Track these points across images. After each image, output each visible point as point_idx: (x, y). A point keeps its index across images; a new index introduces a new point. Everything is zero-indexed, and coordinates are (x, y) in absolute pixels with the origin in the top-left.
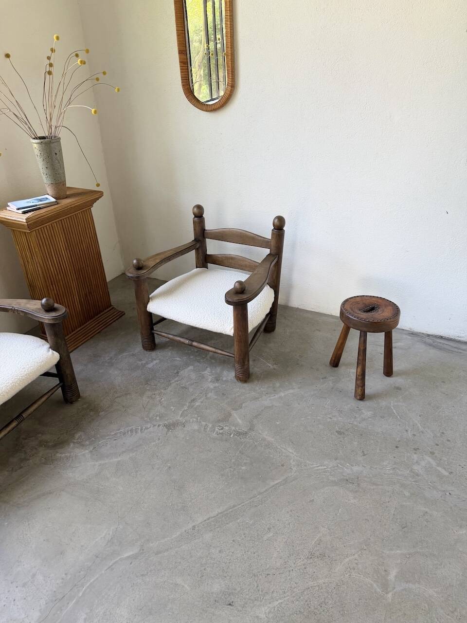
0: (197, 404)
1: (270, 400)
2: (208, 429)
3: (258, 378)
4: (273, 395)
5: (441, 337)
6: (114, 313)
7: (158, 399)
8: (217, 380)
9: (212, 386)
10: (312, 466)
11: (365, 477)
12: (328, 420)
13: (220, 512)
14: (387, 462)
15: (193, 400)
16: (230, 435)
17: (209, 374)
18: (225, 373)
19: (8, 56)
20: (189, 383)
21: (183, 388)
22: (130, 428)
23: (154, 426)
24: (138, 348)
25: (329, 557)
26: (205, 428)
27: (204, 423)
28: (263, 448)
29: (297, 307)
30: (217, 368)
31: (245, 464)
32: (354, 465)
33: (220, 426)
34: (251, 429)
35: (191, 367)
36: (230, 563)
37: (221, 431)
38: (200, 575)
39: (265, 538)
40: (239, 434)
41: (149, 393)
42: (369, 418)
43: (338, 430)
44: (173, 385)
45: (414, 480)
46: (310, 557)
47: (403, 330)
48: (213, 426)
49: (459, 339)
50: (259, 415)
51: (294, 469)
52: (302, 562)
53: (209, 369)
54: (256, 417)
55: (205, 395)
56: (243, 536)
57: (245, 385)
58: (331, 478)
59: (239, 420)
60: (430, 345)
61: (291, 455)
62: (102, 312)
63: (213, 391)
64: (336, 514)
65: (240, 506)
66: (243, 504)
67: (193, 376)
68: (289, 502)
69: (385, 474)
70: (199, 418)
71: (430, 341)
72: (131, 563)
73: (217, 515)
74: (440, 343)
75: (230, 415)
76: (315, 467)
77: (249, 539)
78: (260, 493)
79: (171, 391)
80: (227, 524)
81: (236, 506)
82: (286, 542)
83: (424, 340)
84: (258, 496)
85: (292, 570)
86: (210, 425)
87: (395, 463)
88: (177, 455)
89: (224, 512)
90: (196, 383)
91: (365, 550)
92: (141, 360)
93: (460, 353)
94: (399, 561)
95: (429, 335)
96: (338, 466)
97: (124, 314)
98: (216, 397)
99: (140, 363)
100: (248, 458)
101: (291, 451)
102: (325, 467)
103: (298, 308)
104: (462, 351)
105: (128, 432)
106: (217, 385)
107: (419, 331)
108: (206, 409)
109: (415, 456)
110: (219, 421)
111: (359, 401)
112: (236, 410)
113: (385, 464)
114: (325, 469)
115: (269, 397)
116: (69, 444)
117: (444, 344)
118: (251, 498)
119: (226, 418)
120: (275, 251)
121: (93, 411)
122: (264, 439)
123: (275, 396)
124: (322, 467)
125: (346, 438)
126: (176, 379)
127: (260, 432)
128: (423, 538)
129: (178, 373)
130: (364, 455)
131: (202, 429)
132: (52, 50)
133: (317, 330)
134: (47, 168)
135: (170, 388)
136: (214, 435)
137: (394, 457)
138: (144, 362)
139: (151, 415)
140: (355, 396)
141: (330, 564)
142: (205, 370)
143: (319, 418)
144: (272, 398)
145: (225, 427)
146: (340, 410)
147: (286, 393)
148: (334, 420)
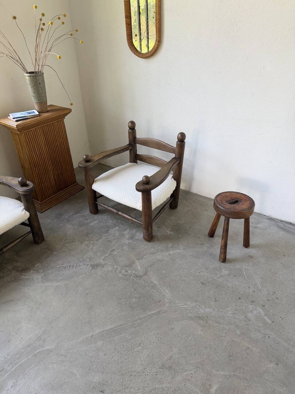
0: (115, 253)
1: (162, 255)
2: (118, 271)
3: (158, 240)
4: (165, 252)
5: (291, 223)
6: (77, 187)
7: (92, 247)
8: (132, 238)
9: (127, 242)
10: (178, 305)
11: (213, 317)
12: (198, 274)
13: (111, 328)
14: (230, 308)
15: (113, 250)
16: (131, 276)
17: (127, 233)
18: (138, 234)
19: (15, 18)
20: (113, 238)
21: (109, 241)
22: (69, 264)
23: (85, 264)
24: (87, 212)
25: (174, 369)
26: (116, 270)
27: (116, 267)
28: (149, 288)
29: (196, 193)
30: (134, 230)
31: (136, 297)
32: (207, 307)
33: (125, 270)
34: (145, 274)
35: (117, 228)
36: (109, 363)
37: (125, 273)
38: (88, 369)
39: (136, 350)
40: (137, 276)
41: (86, 242)
42: (226, 275)
43: (202, 281)
44: (103, 238)
45: (246, 323)
46: (162, 367)
47: (265, 215)
48: (122, 269)
50: (153, 265)
51: (167, 305)
52: (155, 370)
53: (128, 230)
54: (151, 266)
55: (121, 248)
56: (122, 347)
57: (149, 244)
58: (190, 315)
59: (139, 267)
60: (281, 228)
61: (167, 295)
62: (70, 186)
63: (127, 246)
64: (186, 340)
65: (125, 326)
66: (127, 325)
67: (117, 234)
68: (157, 327)
69: (227, 317)
70: (114, 263)
71: (282, 225)
72: (48, 354)
73: (109, 330)
75: (134, 263)
76: (180, 305)
77: (125, 349)
78: (140, 319)
79: (101, 243)
80: (114, 336)
81: (123, 325)
82: (149, 354)
83: (278, 224)
84: (138, 321)
85: (148, 375)
86: (120, 268)
87: (236, 310)
88: (94, 286)
89: (114, 328)
90: (117, 238)
91: (200, 368)
92: (87, 220)
94: (221, 380)
95: (282, 221)
96: (196, 306)
97: (84, 188)
98: (128, 250)
99: (86, 221)
100: (138, 294)
101: (167, 292)
102: (187, 306)
105: (67, 267)
106: (130, 241)
107: (275, 217)
108: (120, 257)
109: (251, 306)
110: (126, 266)
111: (222, 263)
112: (139, 260)
113: (228, 309)
114: (188, 307)
115: (163, 253)
116: (30, 270)
118: (133, 322)
119: (131, 265)
120: (178, 156)
121: (50, 251)
122: (152, 282)
123: (166, 253)
124: (185, 306)
125: (206, 288)
126: (106, 235)
127: (151, 277)
128: (241, 366)
129: (108, 230)
130: (216, 301)
131: (114, 270)
132: (43, 15)
133: (206, 210)
134: (34, 92)
135: (100, 241)
136: (121, 275)
137: (236, 306)
138: (89, 221)
139: (84, 257)
140: (220, 260)
141: (173, 374)
142: (126, 230)
143: (192, 271)
144: (164, 254)
145: (129, 271)
146: (207, 268)
147: (174, 252)
148: (201, 274)
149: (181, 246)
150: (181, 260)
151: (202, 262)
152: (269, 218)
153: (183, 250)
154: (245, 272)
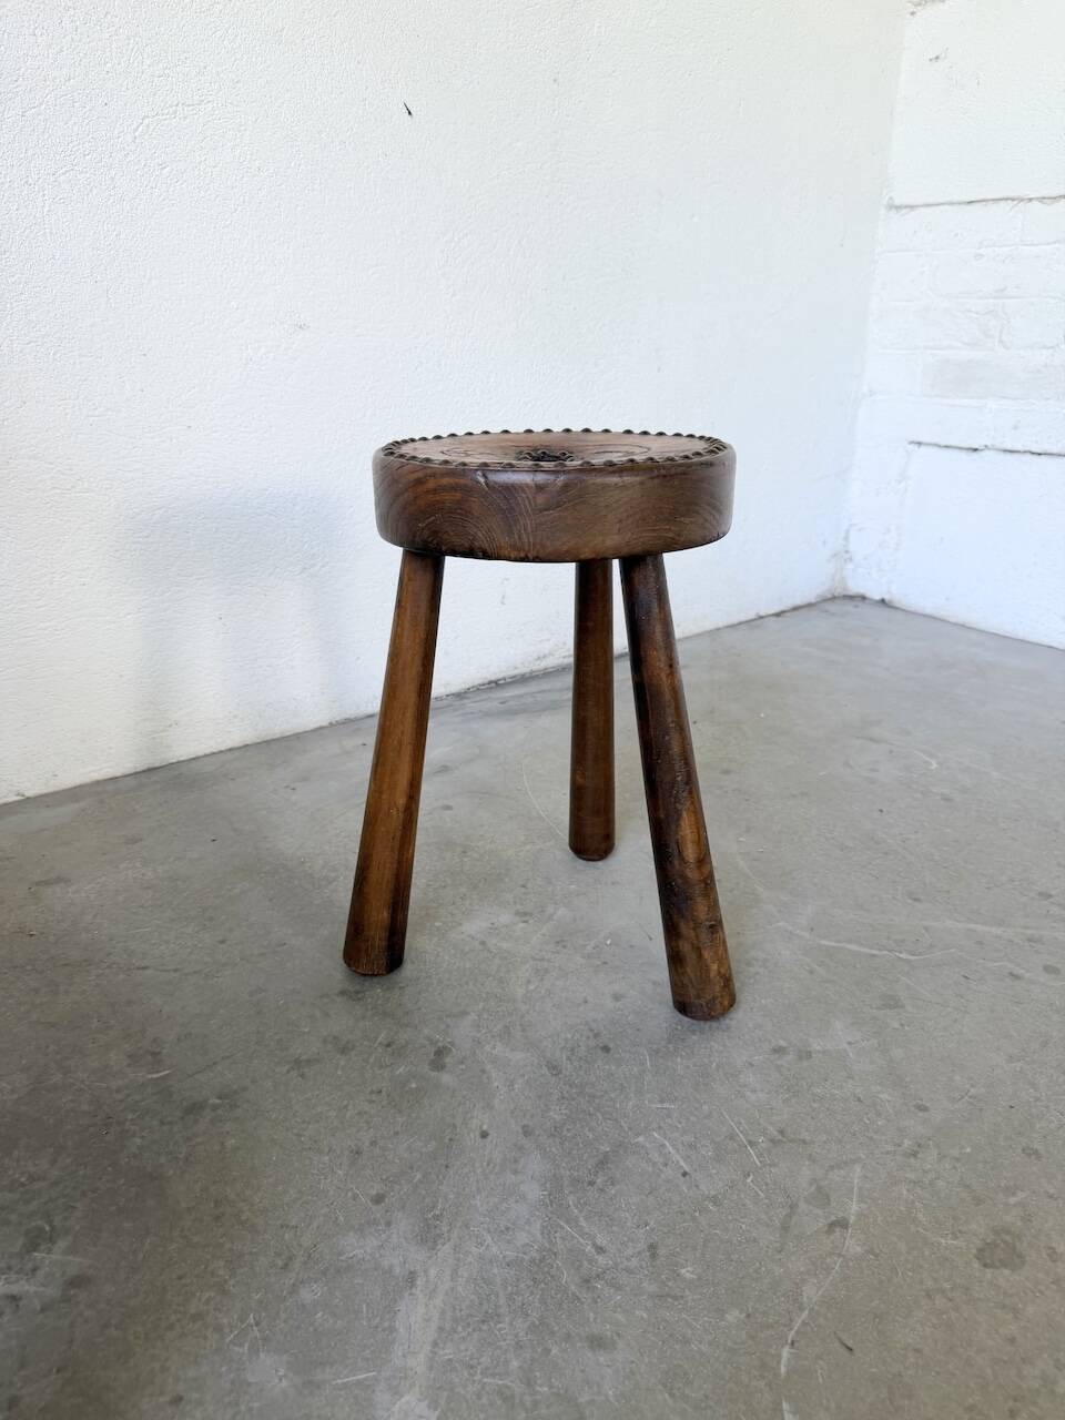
146: (772, 1131)
147: (418, 1363)
148: (860, 1215)
149: (356, 1247)
150: (597, 1343)
151: (692, 1146)
153: (445, 1249)
154: (850, 941)
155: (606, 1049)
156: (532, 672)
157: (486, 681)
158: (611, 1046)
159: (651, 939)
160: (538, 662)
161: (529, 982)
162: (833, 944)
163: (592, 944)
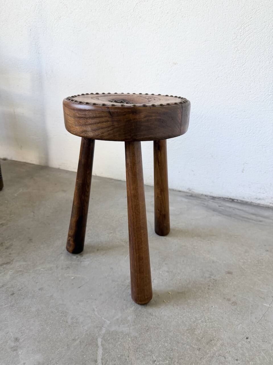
5: (232, 200)
29: (57, 167)
49: (258, 202)
60: (214, 210)
71: (214, 205)
74: (230, 207)
83: (206, 203)
93: (261, 221)
95: (213, 198)
103: (59, 169)
104: (261, 219)
107: (201, 193)
117: (234, 209)
152: (187, 196)
154: (104, 349)
155: (13, 294)
156: (251, 202)
157: (229, 198)
158: (14, 295)
159: (79, 287)
160: (256, 200)
161: (44, 268)
162: (99, 343)
163: (70, 275)
